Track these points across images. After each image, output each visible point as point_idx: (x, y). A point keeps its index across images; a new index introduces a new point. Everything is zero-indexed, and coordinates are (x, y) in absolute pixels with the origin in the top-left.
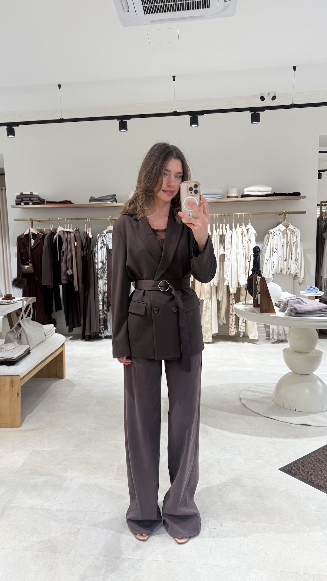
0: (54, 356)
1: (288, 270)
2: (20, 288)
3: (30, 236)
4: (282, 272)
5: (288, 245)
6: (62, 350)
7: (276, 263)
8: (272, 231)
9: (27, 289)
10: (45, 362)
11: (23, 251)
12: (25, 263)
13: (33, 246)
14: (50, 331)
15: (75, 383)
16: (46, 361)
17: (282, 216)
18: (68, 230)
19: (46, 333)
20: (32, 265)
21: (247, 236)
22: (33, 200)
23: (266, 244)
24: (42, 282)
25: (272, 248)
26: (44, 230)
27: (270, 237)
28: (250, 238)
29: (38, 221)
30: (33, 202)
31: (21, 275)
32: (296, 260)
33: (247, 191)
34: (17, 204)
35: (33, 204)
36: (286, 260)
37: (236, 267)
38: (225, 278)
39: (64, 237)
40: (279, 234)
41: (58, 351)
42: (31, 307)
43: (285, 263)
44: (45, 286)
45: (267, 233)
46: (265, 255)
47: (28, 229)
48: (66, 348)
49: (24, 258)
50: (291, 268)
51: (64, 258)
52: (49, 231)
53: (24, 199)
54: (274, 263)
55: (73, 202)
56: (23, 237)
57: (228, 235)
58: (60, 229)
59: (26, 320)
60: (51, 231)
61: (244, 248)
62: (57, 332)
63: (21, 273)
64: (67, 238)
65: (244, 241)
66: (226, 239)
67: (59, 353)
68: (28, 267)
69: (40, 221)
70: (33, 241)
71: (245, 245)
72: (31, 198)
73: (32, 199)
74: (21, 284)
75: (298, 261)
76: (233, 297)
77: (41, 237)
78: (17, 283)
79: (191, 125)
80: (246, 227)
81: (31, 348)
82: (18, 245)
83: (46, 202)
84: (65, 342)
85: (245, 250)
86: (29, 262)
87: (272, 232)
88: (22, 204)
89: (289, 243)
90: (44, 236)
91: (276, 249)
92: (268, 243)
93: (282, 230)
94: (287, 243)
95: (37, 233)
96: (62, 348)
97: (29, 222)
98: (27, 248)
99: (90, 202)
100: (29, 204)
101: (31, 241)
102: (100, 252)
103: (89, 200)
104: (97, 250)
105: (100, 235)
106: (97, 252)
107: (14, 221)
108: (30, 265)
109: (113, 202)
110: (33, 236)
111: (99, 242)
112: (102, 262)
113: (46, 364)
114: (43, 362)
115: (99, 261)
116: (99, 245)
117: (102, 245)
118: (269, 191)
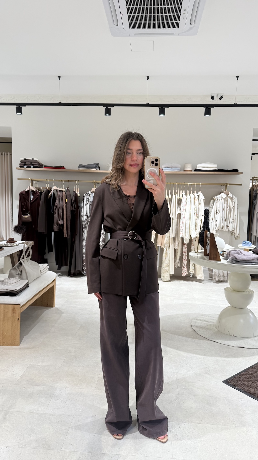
1: (227, 228)
2: (20, 233)
3: (30, 192)
4: (223, 229)
5: (228, 209)
6: (53, 285)
7: (218, 222)
8: (216, 197)
9: (26, 234)
10: (40, 294)
11: (23, 204)
12: (25, 214)
13: (32, 200)
14: (44, 269)
15: (63, 311)
16: (41, 293)
17: (224, 187)
18: (61, 189)
19: (41, 271)
20: (30, 216)
21: (198, 201)
22: (34, 165)
23: (212, 206)
24: (38, 229)
25: (216, 210)
26: (42, 188)
27: (215, 202)
28: (200, 202)
29: (36, 181)
30: (33, 166)
31: (21, 223)
32: (234, 220)
33: (199, 167)
34: (21, 167)
35: (33, 167)
36: (226, 220)
37: (189, 223)
38: (180, 232)
39: (57, 195)
40: (222, 200)
41: (50, 285)
42: (30, 249)
43: (226, 222)
44: (40, 233)
45: (212, 198)
46: (211, 216)
47: (29, 187)
48: (56, 282)
49: (24, 210)
50: (229, 227)
51: (57, 211)
52: (46, 189)
53: (27, 163)
54: (217, 221)
55: (65, 167)
56: (24, 193)
57: (184, 199)
58: (54, 188)
59: (26, 259)
60: (47, 189)
61: (196, 209)
62: (50, 269)
63: (21, 221)
64: (60, 196)
65: (195, 204)
66: (182, 202)
67: (51, 287)
68: (27, 217)
69: (38, 181)
70: (32, 197)
71: (196, 207)
72: (32, 162)
73: (33, 163)
74: (21, 230)
75: (235, 221)
76: (186, 247)
77: (39, 194)
78: (17, 229)
79: (159, 114)
80: (197, 194)
81: (30, 282)
82: (20, 199)
84: (56, 278)
85: (196, 211)
86: (28, 213)
87: (216, 199)
88: (25, 167)
89: (229, 207)
90: (41, 193)
91: (219, 212)
93: (224, 197)
94: (227, 207)
95: (36, 190)
96: (53, 283)
97: (30, 181)
98: (27, 201)
99: (79, 168)
100: (30, 167)
101: (31, 196)
102: (85, 207)
103: (79, 167)
104: (83, 206)
105: (86, 194)
106: (83, 207)
107: (18, 180)
108: (29, 215)
109: (97, 169)
110: (32, 192)
111: (85, 199)
112: (87, 216)
113: (40, 295)
114: (38, 294)
115: (85, 215)
116: (85, 202)
117: (87, 202)
118: (215, 168)
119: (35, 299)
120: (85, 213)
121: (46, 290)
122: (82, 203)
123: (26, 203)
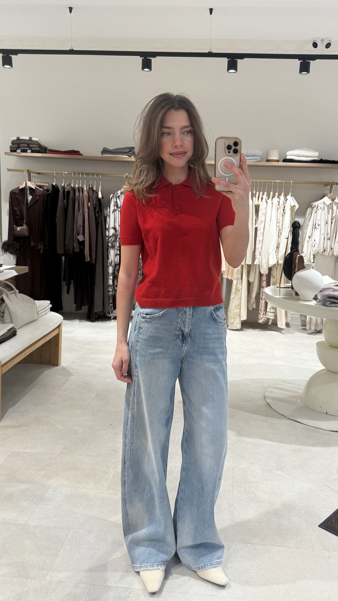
0: (47, 338)
1: (331, 251)
3: (26, 191)
4: (325, 252)
5: (333, 221)
6: (58, 332)
7: (317, 241)
8: (316, 204)
10: (35, 346)
11: (16, 209)
12: (19, 224)
13: (30, 203)
14: (43, 309)
15: (72, 371)
16: (37, 344)
17: (329, 187)
19: (38, 311)
20: (28, 226)
23: (308, 218)
25: (314, 224)
27: (314, 211)
29: (37, 173)
30: (32, 150)
31: (12, 238)
33: (290, 155)
34: (12, 151)
35: (32, 152)
36: (329, 239)
38: (256, 256)
40: (324, 208)
41: (53, 333)
43: (329, 242)
45: (310, 206)
46: (306, 232)
47: (25, 182)
48: (63, 329)
49: (18, 217)
50: (334, 249)
53: (21, 145)
54: (315, 241)
55: (81, 152)
56: (17, 192)
57: (263, 206)
61: (278, 221)
62: (52, 310)
63: (12, 235)
64: (79, 197)
66: (260, 210)
67: (54, 335)
68: (22, 229)
69: (40, 174)
70: (30, 198)
71: (279, 218)
72: (30, 144)
73: (31, 146)
74: (12, 248)
76: (265, 279)
77: (39, 193)
78: (7, 247)
80: (286, 198)
81: (17, 328)
82: (10, 201)
83: (48, 151)
84: (62, 323)
85: (278, 225)
86: (24, 223)
87: (316, 206)
88: (19, 151)
89: (334, 219)
91: (319, 226)
92: (310, 218)
93: (328, 204)
94: (332, 219)
95: (35, 187)
96: (57, 330)
97: (26, 174)
98: (22, 205)
99: (102, 155)
100: (27, 152)
101: (28, 197)
102: (112, 216)
103: (102, 152)
104: (109, 214)
105: (114, 195)
106: (109, 216)
107: (8, 171)
108: (25, 227)
109: (130, 156)
110: (31, 191)
111: (112, 204)
112: (115, 228)
113: (35, 348)
114: (32, 346)
115: (111, 227)
116: (112, 208)
117: (116, 208)
118: (316, 157)
119: (26, 353)
120: (112, 225)
121: (46, 341)
122: (108, 208)
123: (21, 207)
